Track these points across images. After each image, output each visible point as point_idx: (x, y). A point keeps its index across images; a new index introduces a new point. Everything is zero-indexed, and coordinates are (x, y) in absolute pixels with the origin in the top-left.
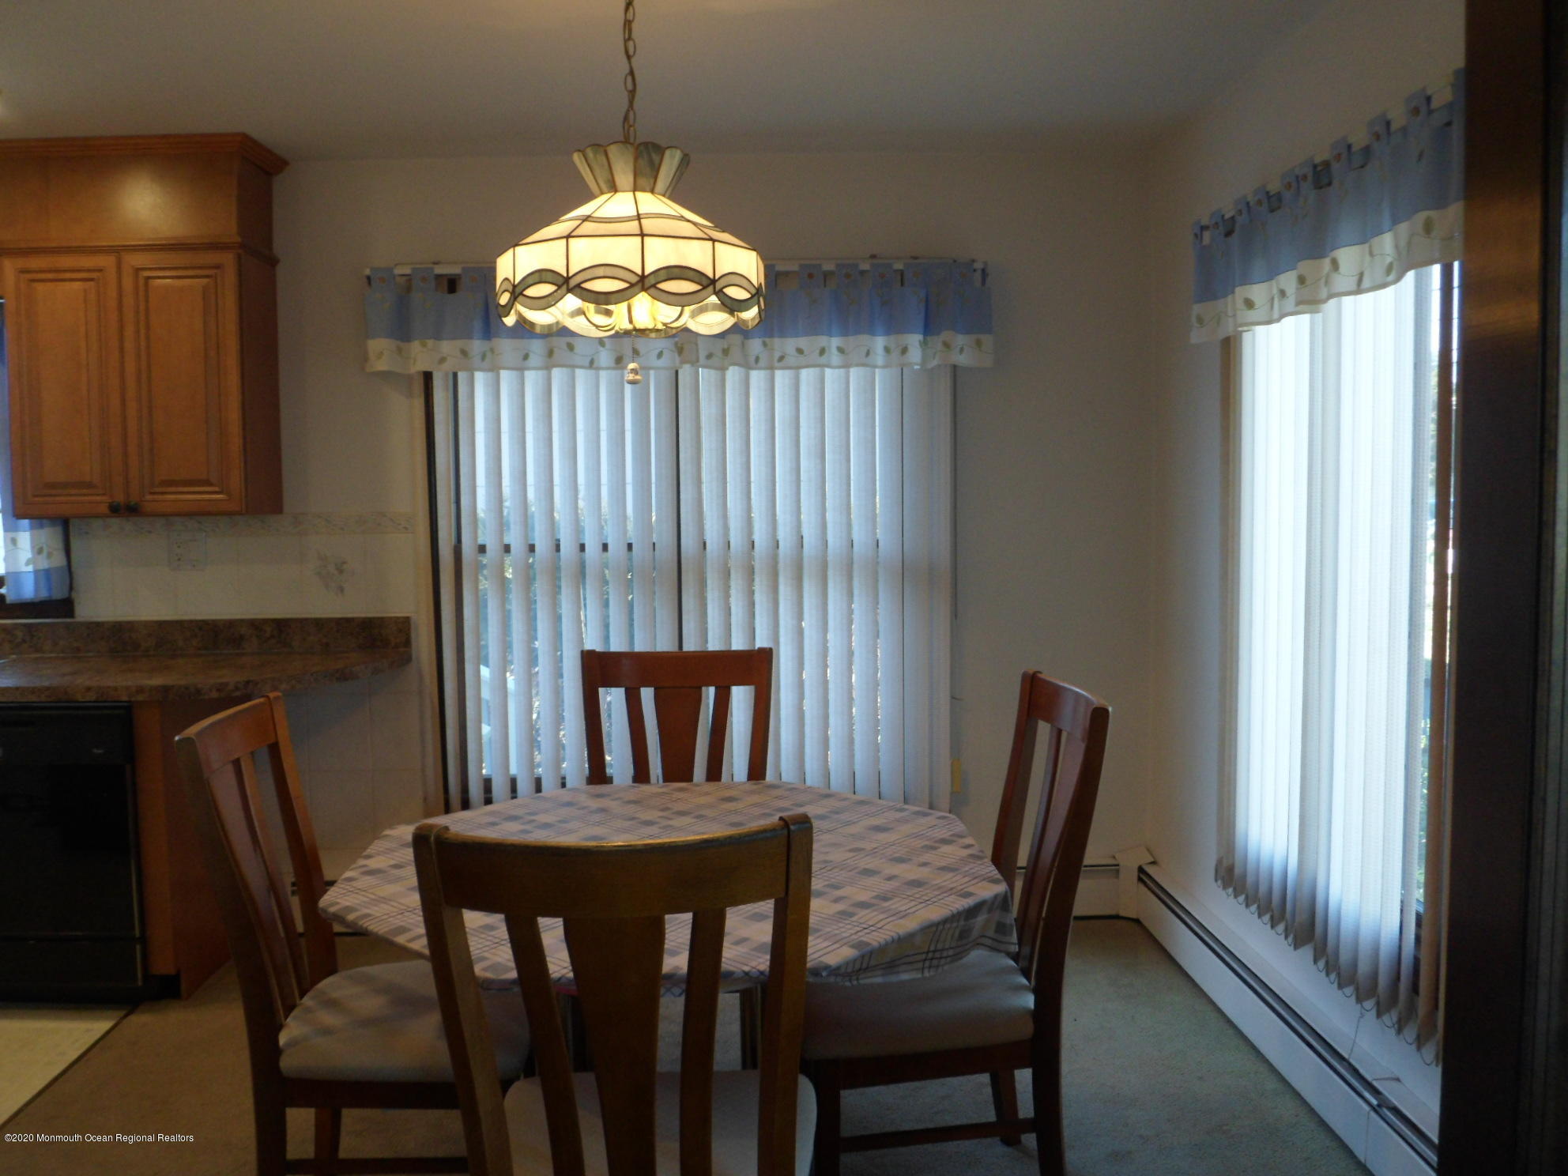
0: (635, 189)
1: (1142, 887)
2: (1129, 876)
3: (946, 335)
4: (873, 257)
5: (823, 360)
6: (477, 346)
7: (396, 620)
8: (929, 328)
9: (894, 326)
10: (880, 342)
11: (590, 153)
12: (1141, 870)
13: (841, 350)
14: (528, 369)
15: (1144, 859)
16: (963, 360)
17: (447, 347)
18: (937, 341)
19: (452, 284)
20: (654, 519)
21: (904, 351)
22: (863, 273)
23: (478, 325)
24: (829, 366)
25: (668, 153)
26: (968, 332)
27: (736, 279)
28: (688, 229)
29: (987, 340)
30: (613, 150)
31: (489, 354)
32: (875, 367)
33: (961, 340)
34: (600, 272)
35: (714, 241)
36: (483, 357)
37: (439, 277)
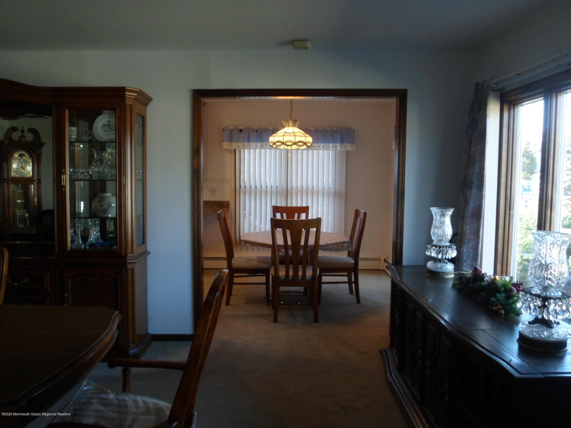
0: (293, 126)
1: (385, 263)
2: (382, 260)
3: (345, 144)
4: (330, 127)
5: (319, 149)
6: (246, 144)
7: (226, 202)
8: (342, 142)
9: (334, 142)
10: (331, 145)
11: (285, 121)
12: (385, 259)
13: (323, 146)
14: (257, 149)
15: (385, 257)
16: (349, 149)
17: (240, 144)
18: (343, 145)
19: (241, 131)
20: (282, 181)
21: (336, 147)
22: (328, 130)
23: (246, 139)
24: (320, 150)
25: (298, 121)
26: (350, 143)
27: (309, 142)
28: (301, 135)
29: (354, 145)
30: (289, 121)
31: (249, 146)
32: (330, 150)
33: (348, 145)
34: (290, 141)
35: (306, 136)
36: (247, 146)
37: (238, 129)
